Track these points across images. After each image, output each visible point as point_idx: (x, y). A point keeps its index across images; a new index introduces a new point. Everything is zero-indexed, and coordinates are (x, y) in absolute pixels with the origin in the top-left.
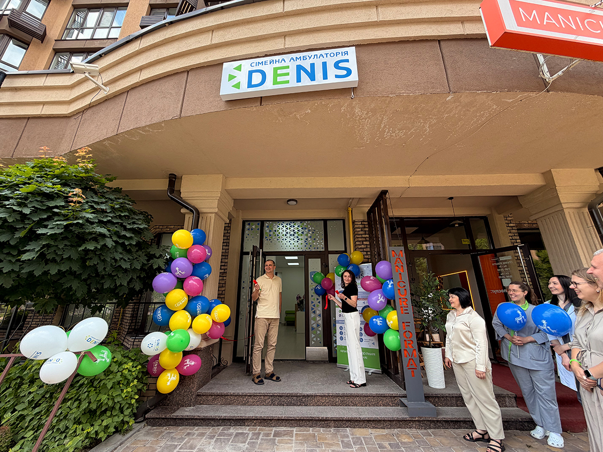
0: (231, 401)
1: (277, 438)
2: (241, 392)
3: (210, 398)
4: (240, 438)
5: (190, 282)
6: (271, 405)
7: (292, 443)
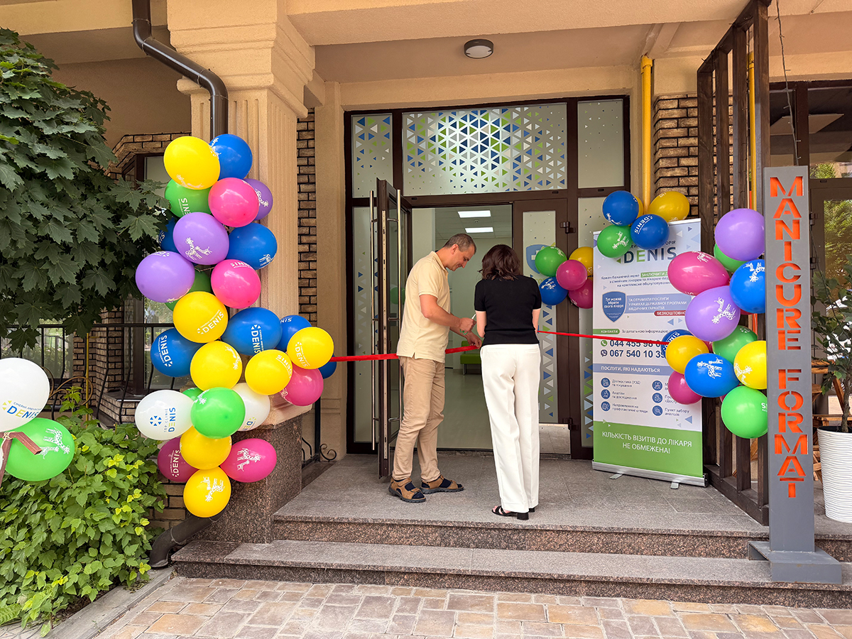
0: (350, 534)
1: (457, 611)
2: (370, 518)
3: (303, 527)
4: (376, 607)
5: (226, 275)
6: (439, 545)
7: (492, 623)
